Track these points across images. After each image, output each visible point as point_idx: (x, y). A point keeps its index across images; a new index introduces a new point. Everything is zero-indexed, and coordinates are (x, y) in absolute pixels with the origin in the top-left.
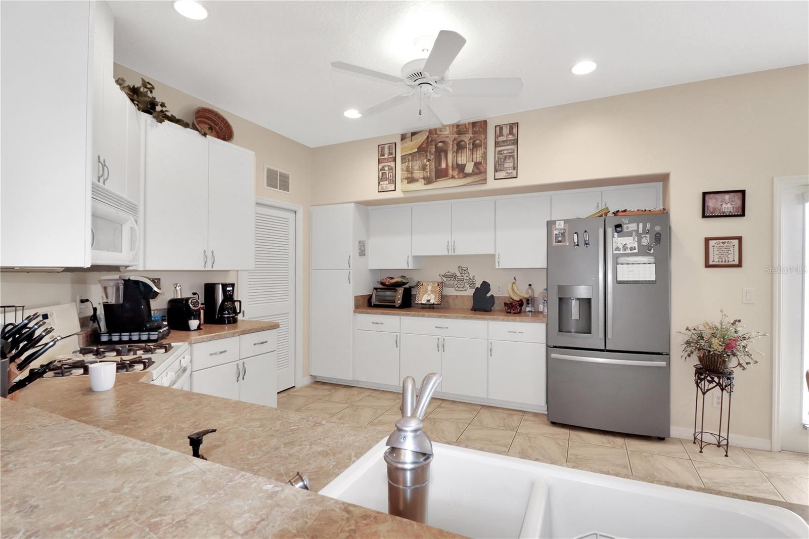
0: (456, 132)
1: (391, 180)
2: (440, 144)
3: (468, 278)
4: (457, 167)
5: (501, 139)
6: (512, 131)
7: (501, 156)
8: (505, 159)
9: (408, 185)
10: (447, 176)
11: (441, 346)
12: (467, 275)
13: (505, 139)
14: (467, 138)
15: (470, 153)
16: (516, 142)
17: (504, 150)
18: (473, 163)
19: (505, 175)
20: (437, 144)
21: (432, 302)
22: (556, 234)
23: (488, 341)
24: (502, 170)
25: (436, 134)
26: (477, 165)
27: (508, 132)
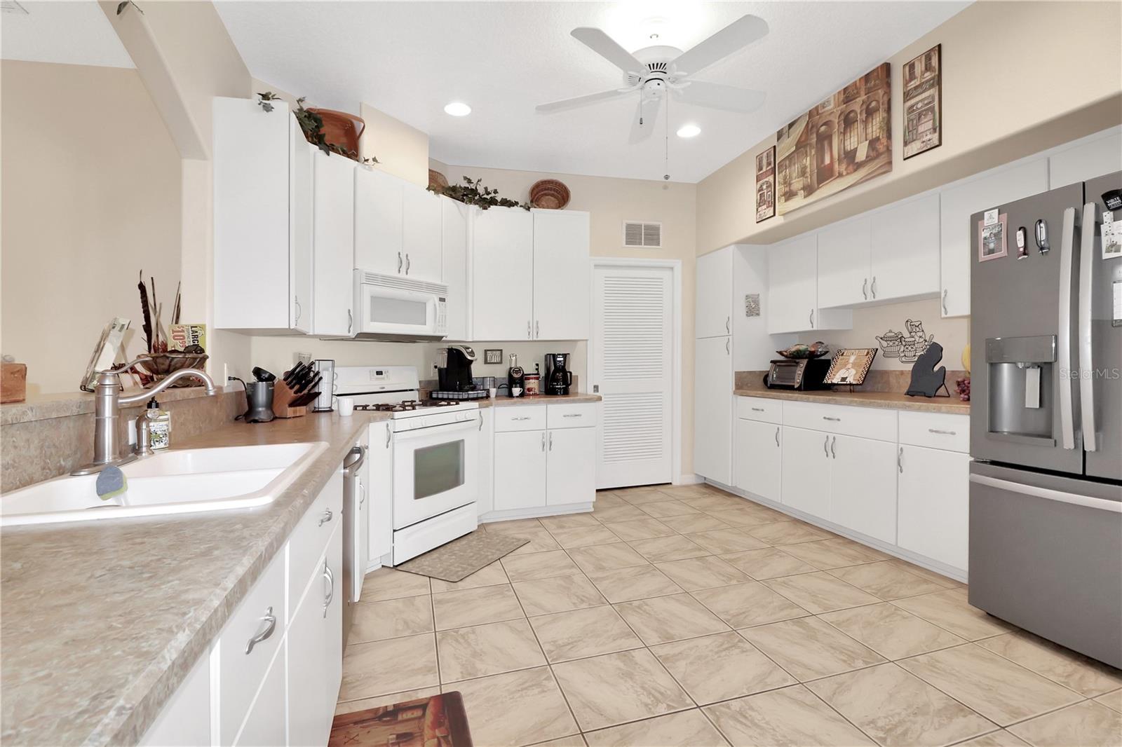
0: (843, 101)
1: (769, 202)
2: (823, 128)
3: (921, 340)
4: (845, 158)
5: (913, 84)
6: (930, 63)
7: (913, 116)
8: (920, 117)
9: (788, 203)
10: (832, 176)
11: (830, 449)
12: (921, 334)
13: (918, 83)
14: (857, 106)
15: (862, 127)
16: (938, 81)
17: (917, 103)
18: (868, 142)
19: (919, 147)
20: (819, 129)
21: (850, 380)
22: (985, 238)
23: (898, 446)
24: (915, 140)
25: (818, 114)
26: (873, 143)
27: (923, 69)
